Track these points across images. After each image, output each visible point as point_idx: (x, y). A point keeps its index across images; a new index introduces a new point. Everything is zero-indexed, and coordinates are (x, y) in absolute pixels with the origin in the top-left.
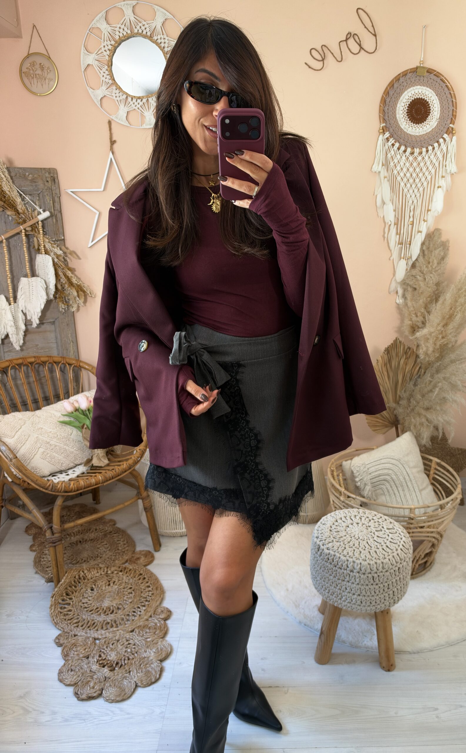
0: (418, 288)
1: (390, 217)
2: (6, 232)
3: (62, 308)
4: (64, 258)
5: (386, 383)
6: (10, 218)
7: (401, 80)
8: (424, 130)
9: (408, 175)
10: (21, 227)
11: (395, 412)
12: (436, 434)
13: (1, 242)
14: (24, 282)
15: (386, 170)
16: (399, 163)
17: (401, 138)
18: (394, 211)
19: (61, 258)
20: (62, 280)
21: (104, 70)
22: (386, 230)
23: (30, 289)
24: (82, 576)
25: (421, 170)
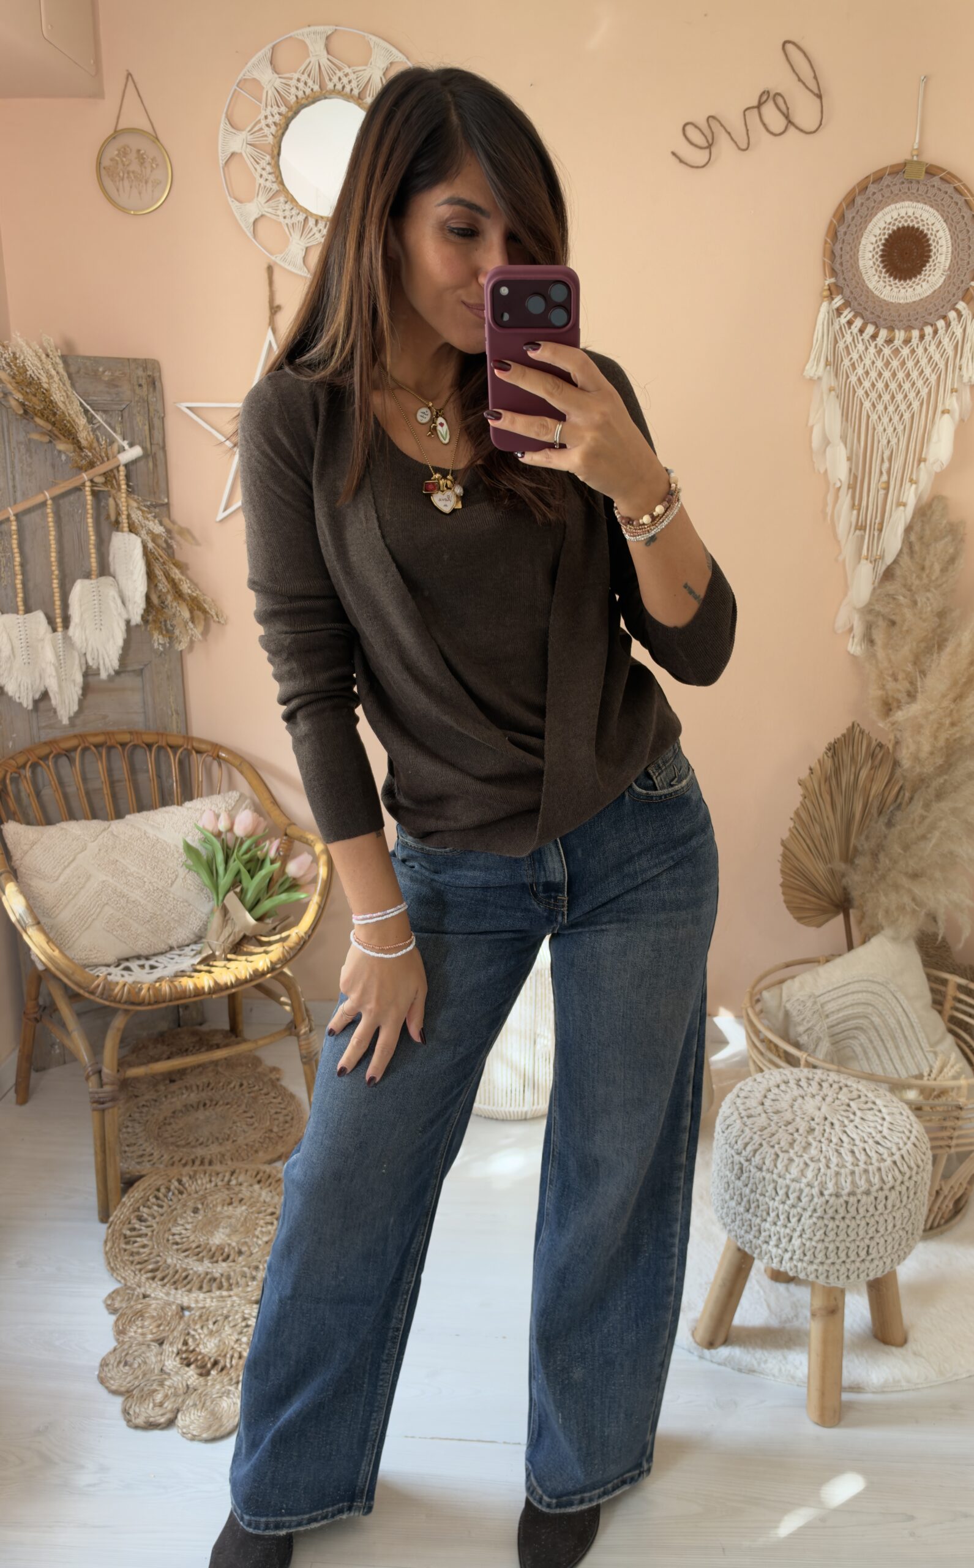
0: (899, 622)
1: (840, 471)
2: (55, 484)
3: (159, 644)
4: (166, 542)
5: (828, 819)
6: (63, 457)
7: (872, 188)
8: (916, 292)
9: (880, 385)
10: (85, 476)
11: (843, 881)
13: (44, 504)
14: (82, 585)
15: (832, 374)
16: (862, 360)
17: (865, 308)
18: (849, 459)
19: (161, 542)
20: (160, 586)
21: (263, 163)
22: (830, 498)
23: (96, 602)
24: (176, 1188)
25: (908, 375)
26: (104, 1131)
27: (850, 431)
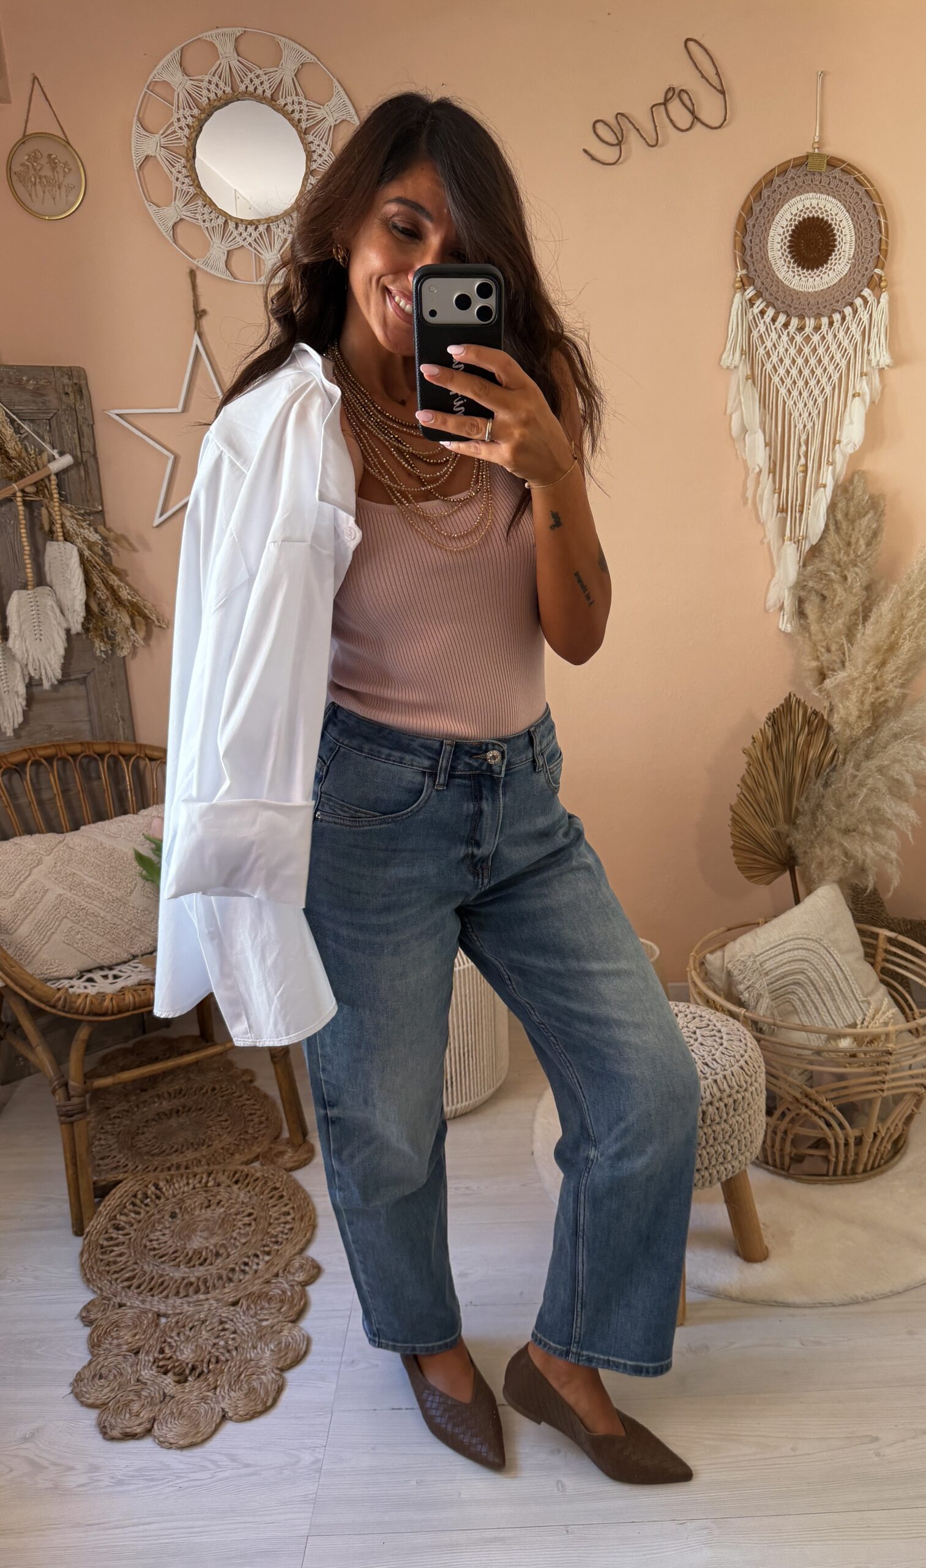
0: (830, 596)
1: (759, 456)
3: (101, 651)
4: (102, 549)
7: (777, 181)
8: (823, 281)
9: (794, 372)
10: (14, 485)
14: (18, 598)
15: (748, 364)
16: (776, 348)
17: (776, 298)
18: (768, 444)
19: (98, 549)
20: (101, 592)
21: (178, 166)
22: (750, 484)
23: (34, 612)
24: (153, 1193)
25: (820, 361)
26: (74, 1143)
27: (768, 418)
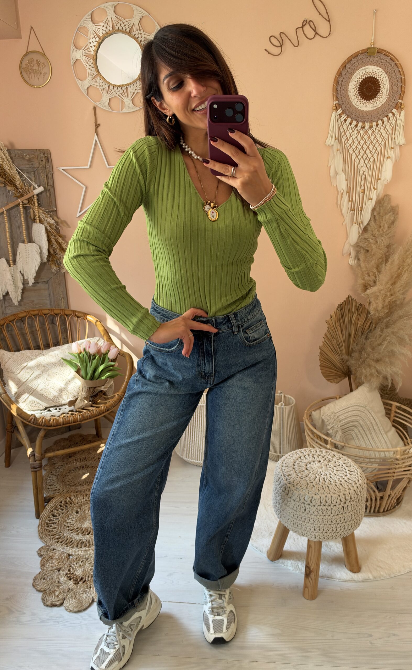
0: (370, 250)
1: (343, 186)
2: (8, 204)
3: (54, 270)
4: (56, 227)
5: (339, 337)
6: (11, 193)
7: (353, 60)
8: (374, 105)
9: (359, 147)
10: (19, 200)
11: (347, 363)
12: (386, 384)
13: (3, 213)
14: (21, 246)
15: (338, 143)
16: (351, 136)
17: (352, 114)
18: (347, 180)
19: (53, 227)
20: (54, 246)
21: (90, 63)
22: (339, 198)
23: (27, 253)
24: (69, 501)
25: (372, 142)
26: (37, 480)
27: (347, 168)
